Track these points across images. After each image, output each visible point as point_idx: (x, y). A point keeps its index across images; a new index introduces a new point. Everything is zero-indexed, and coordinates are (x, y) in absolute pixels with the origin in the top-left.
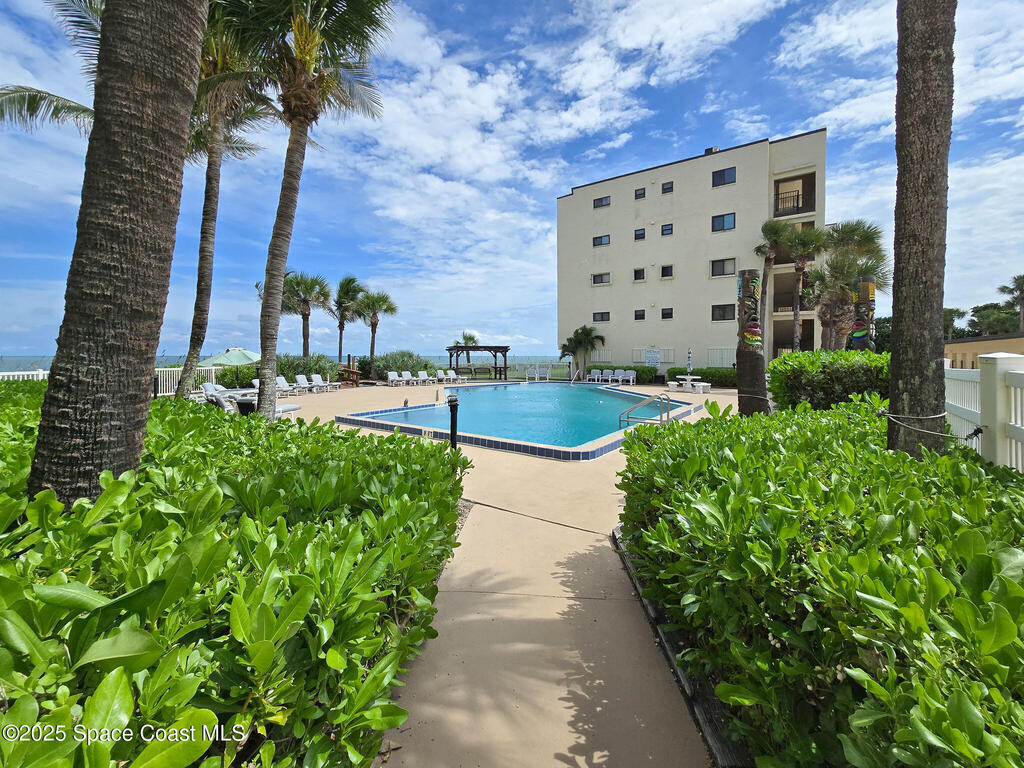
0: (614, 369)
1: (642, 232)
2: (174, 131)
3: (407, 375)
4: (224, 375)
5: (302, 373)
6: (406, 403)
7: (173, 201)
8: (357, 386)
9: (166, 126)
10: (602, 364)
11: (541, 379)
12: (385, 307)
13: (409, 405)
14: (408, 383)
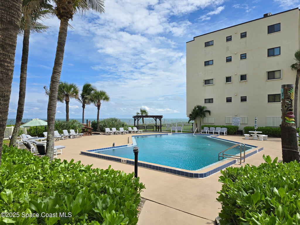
0: (215, 127)
1: (230, 58)
2: (11, 43)
3: (114, 129)
4: (31, 130)
5: (65, 129)
6: (114, 145)
7: (10, 74)
8: (91, 135)
9: (7, 42)
10: (210, 125)
11: (179, 131)
12: (104, 97)
13: (115, 146)
14: (114, 133)
